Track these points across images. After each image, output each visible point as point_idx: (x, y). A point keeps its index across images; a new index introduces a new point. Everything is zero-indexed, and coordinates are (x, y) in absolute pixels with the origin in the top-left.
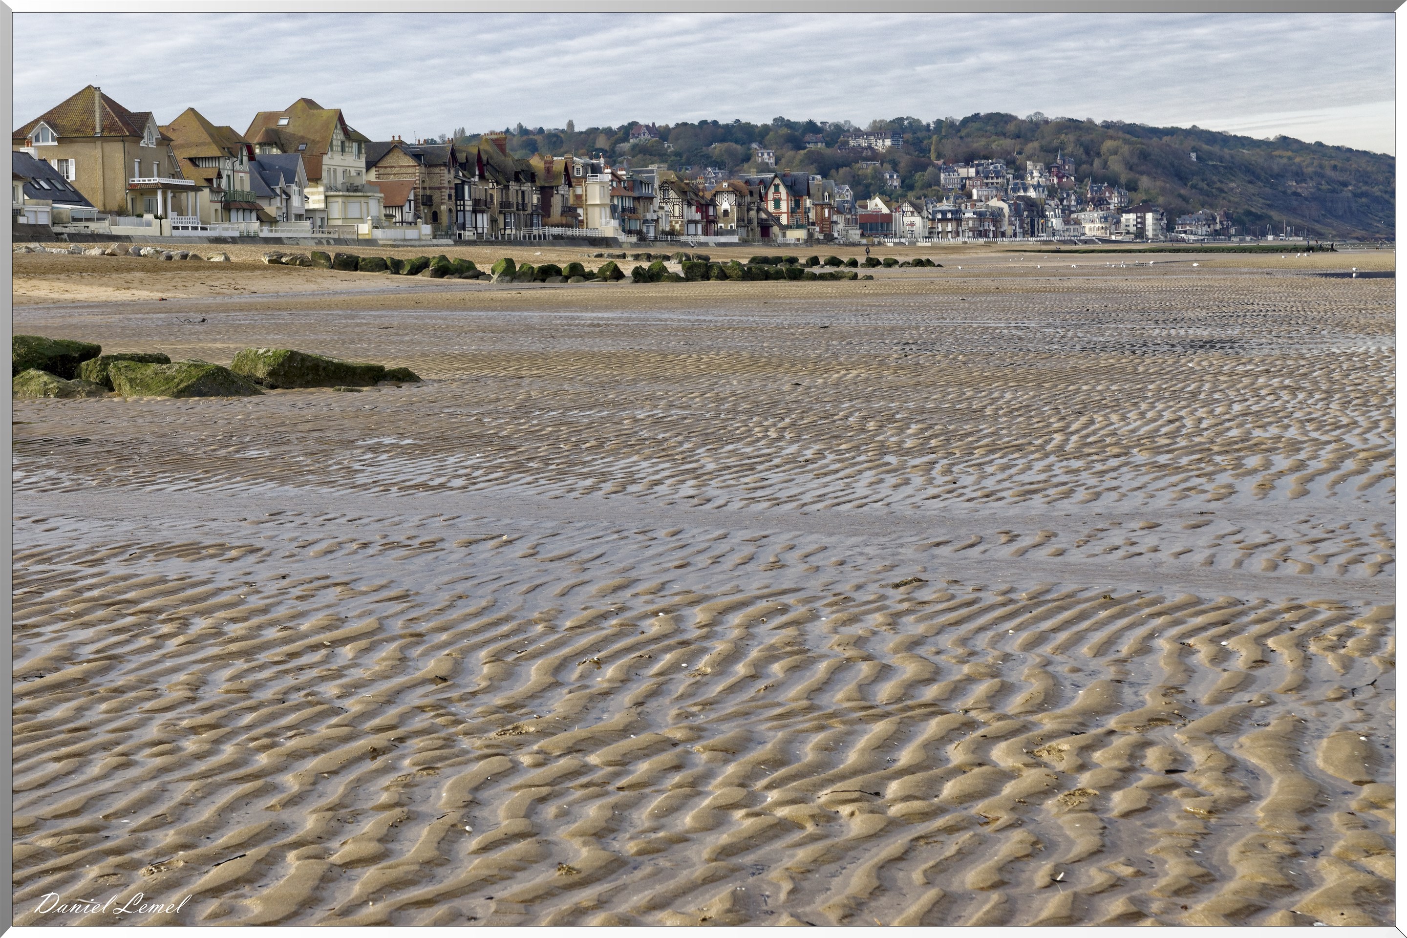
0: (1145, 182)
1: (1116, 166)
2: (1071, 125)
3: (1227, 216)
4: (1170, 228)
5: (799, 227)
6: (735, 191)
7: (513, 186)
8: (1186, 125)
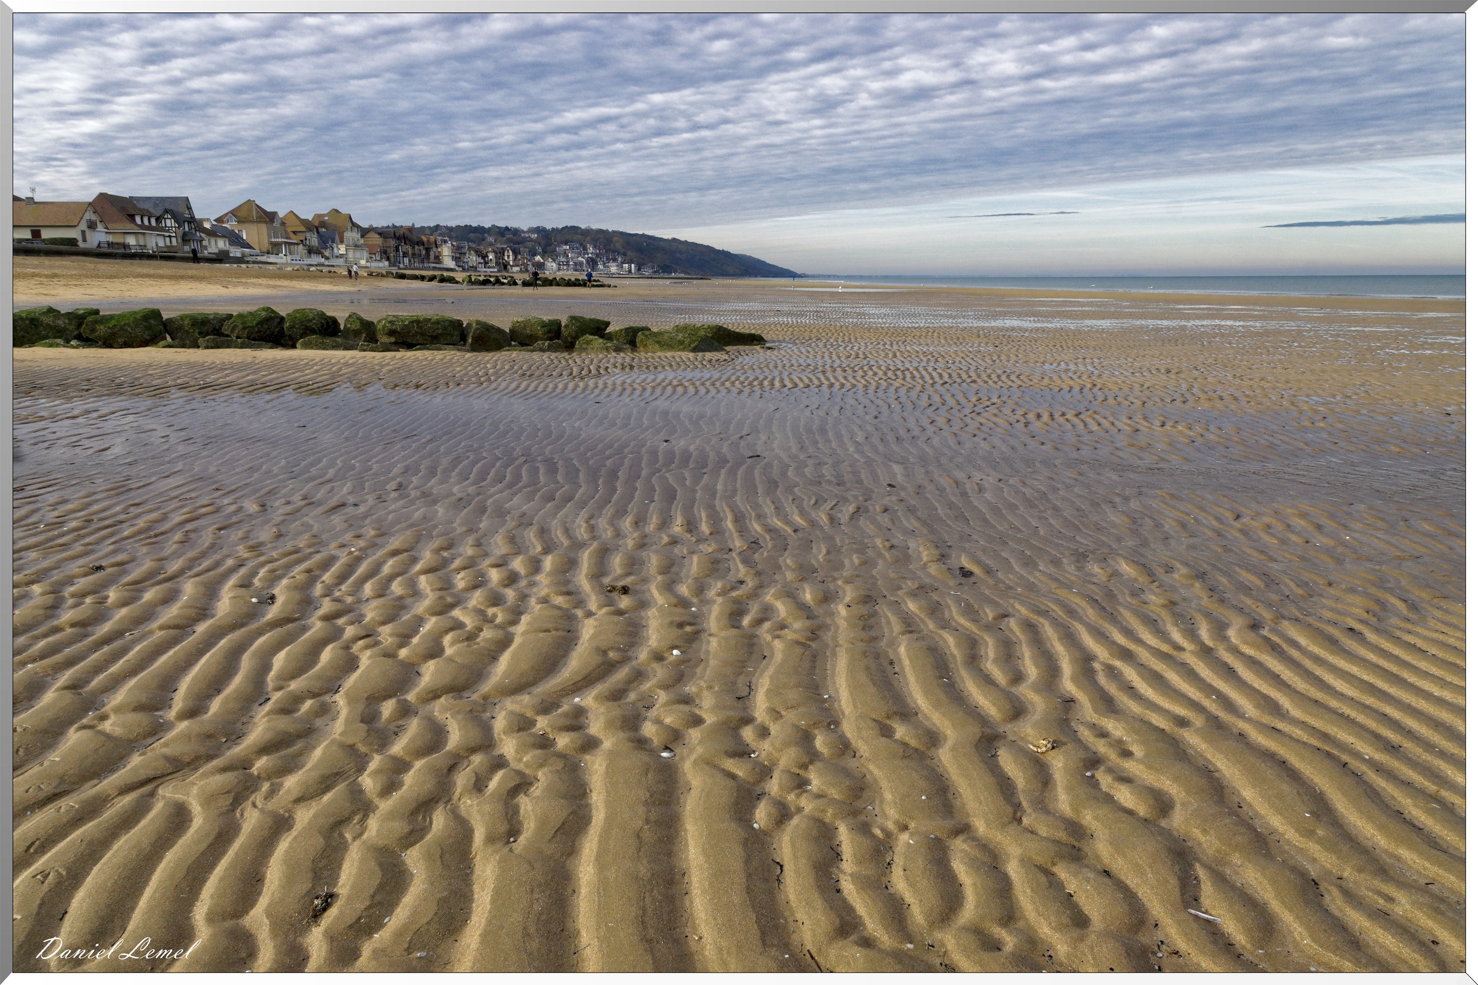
0: (629, 253)
1: (618, 246)
2: (601, 231)
3: (658, 266)
4: (639, 270)
5: (517, 266)
6: (494, 252)
7: (417, 247)
8: (640, 233)
